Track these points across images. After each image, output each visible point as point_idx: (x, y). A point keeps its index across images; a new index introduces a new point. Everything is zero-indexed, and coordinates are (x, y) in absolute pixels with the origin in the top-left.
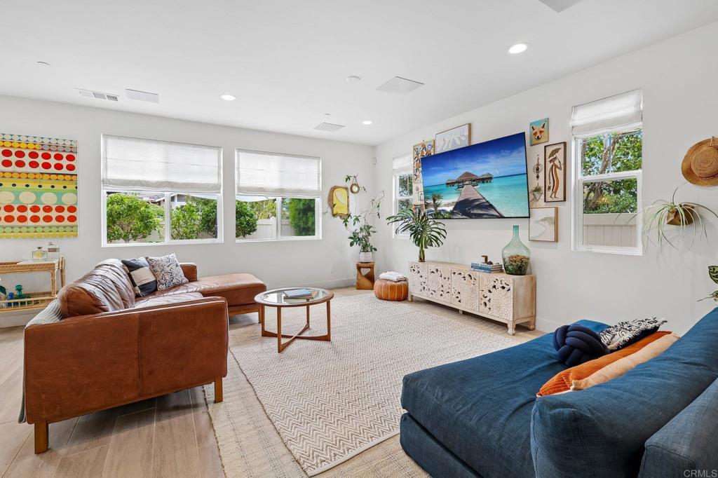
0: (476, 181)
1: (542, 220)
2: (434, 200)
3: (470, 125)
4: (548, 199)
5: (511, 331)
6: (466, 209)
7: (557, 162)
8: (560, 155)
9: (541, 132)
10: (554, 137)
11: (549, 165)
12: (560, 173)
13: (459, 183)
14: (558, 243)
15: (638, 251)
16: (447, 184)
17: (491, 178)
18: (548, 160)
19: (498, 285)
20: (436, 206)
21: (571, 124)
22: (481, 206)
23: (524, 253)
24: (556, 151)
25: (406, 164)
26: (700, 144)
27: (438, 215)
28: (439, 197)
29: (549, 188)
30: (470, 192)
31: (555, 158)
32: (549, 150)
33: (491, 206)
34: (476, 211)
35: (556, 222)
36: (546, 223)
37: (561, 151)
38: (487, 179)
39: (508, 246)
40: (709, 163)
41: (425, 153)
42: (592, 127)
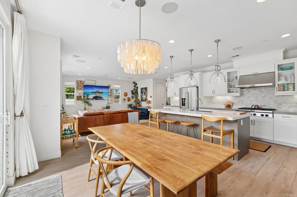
0: (99, 93)
1: (110, 100)
2: (87, 96)
3: (96, 81)
6: (96, 98)
8: (112, 91)
9: (110, 87)
12: (112, 93)
13: (96, 93)
14: (112, 103)
15: (120, 103)
16: (92, 92)
20: (88, 97)
21: (114, 87)
25: (73, 84)
26: (125, 92)
27: (88, 99)
28: (89, 95)
30: (98, 95)
33: (102, 98)
34: (99, 99)
35: (112, 100)
38: (102, 93)
39: (107, 104)
40: (126, 95)
41: (81, 83)
42: (116, 88)
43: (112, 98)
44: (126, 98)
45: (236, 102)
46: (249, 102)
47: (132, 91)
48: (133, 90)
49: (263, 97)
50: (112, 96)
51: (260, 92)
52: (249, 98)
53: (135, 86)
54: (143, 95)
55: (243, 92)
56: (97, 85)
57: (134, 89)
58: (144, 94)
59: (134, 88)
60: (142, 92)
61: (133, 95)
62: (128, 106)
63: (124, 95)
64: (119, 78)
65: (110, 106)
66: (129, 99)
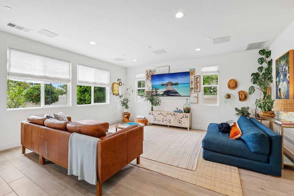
0: (172, 84)
1: (194, 97)
2: (156, 90)
3: (169, 66)
4: (195, 91)
5: (188, 129)
6: (168, 93)
7: (197, 81)
8: (198, 79)
9: (193, 72)
10: (197, 74)
11: (195, 82)
12: (199, 84)
13: (167, 85)
14: (198, 104)
15: (218, 105)
16: (162, 85)
17: (178, 84)
18: (195, 80)
19: (184, 116)
20: (156, 92)
21: (201, 71)
22: (173, 93)
23: (189, 107)
24: (198, 78)
25: (142, 76)
26: (231, 80)
27: (157, 95)
28: (158, 89)
29: (195, 88)
30: (170, 88)
31: (197, 80)
33: (177, 93)
34: (171, 94)
35: (197, 98)
36: (195, 98)
37: (199, 78)
38: (176, 84)
39: (185, 105)
40: (234, 85)
41: (151, 73)
42: (207, 72)
43: (198, 93)
44: (235, 93)
47: (253, 74)
48: (256, 71)
50: (198, 90)
53: (261, 61)
54: (279, 82)
56: (171, 72)
57: (261, 69)
58: (282, 77)
59: (260, 66)
60: (278, 74)
61: (254, 85)
62: (237, 113)
63: (229, 86)
64: (196, 50)
65: (190, 107)
66: (242, 95)
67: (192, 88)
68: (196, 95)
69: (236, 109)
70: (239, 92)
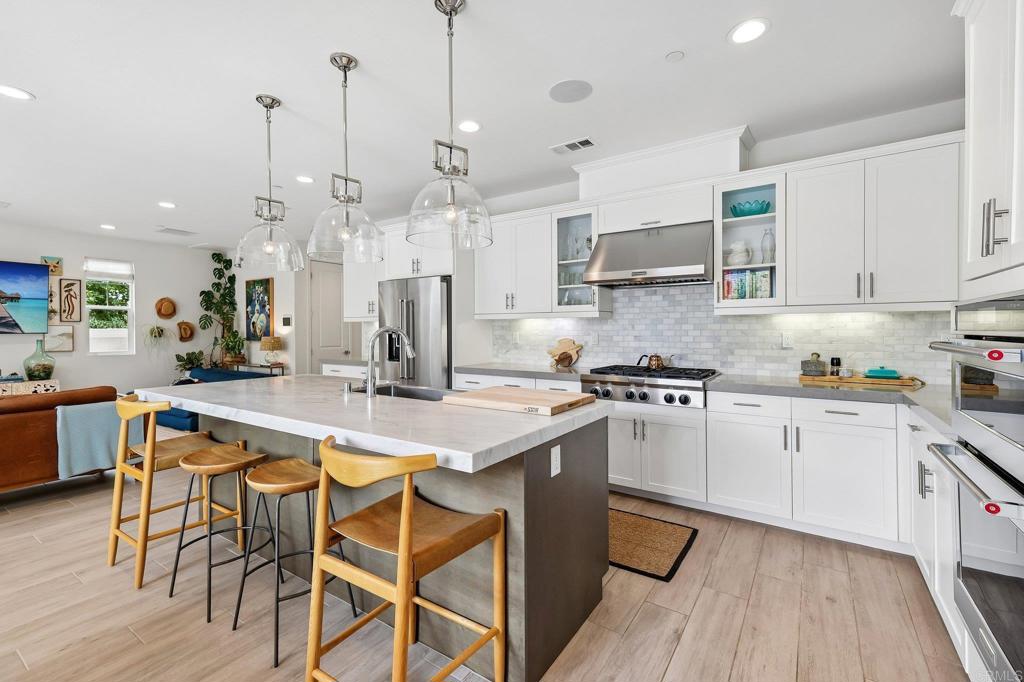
1: (63, 335)
4: (64, 319)
7: (72, 293)
8: (75, 288)
9: (55, 267)
11: (64, 294)
12: (76, 302)
14: (75, 353)
15: (132, 351)
18: (63, 290)
21: (85, 268)
23: (48, 362)
24: (72, 284)
26: (162, 299)
29: (65, 311)
31: (71, 290)
32: (64, 283)
35: (73, 337)
36: (64, 338)
37: (76, 286)
38: (15, 299)
39: (32, 357)
40: (167, 309)
42: (100, 274)
43: (75, 324)
44: (170, 325)
45: (590, 344)
46: (634, 344)
47: (202, 293)
48: (208, 288)
49: (678, 322)
50: (76, 316)
51: (666, 303)
52: (633, 327)
53: (219, 273)
54: (253, 313)
55: (613, 300)
57: (217, 286)
58: (257, 307)
59: (217, 281)
60: (250, 301)
61: (209, 313)
62: (181, 365)
63: (159, 312)
64: (103, 226)
65: (52, 364)
66: (185, 329)
67: (53, 311)
68: (68, 329)
69: (179, 358)
70: (179, 324)
